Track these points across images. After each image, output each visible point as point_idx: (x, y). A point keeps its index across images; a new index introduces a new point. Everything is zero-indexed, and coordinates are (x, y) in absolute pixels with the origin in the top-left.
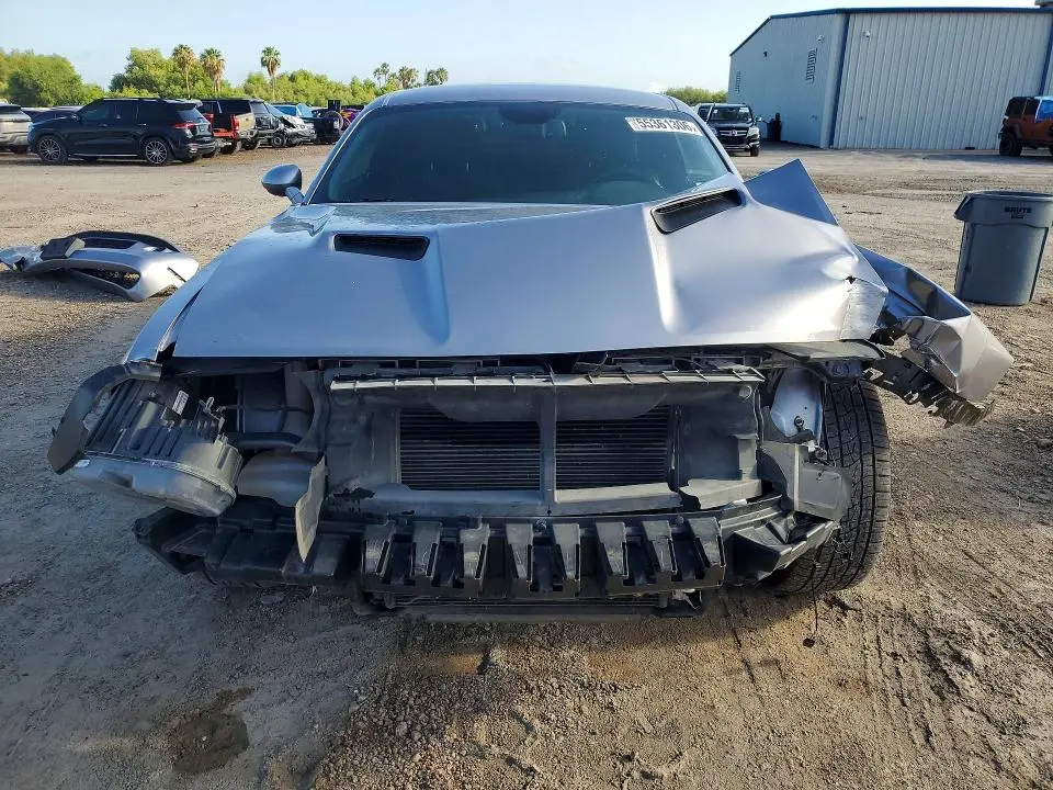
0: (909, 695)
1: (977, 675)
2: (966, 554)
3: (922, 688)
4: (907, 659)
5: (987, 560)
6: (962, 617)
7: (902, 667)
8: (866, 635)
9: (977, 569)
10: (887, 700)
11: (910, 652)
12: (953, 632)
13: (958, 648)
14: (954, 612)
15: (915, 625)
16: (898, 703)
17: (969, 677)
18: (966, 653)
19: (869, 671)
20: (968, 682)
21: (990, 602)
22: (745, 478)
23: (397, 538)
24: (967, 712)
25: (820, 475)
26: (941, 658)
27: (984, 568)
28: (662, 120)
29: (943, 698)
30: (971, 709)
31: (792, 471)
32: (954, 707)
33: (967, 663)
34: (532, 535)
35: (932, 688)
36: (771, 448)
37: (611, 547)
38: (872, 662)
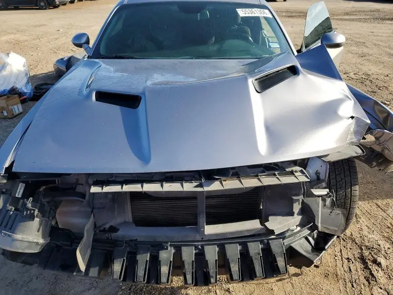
0: (355, 281)
1: (383, 270)
2: (377, 205)
3: (361, 278)
4: (354, 261)
5: (386, 208)
6: (377, 239)
7: (351, 266)
8: (336, 249)
9: (382, 213)
10: (346, 284)
11: (355, 257)
12: (373, 248)
13: (376, 257)
14: (373, 236)
15: (356, 244)
16: (351, 286)
17: (380, 271)
18: (379, 260)
19: (338, 269)
20: (379, 274)
21: (387, 230)
22: (296, 215)
23: (129, 253)
24: (379, 290)
25: (331, 212)
26: (368, 261)
27: (385, 212)
28: (254, 10)
29: (369, 283)
30: (381, 288)
31: (318, 211)
32: (374, 288)
33: (379, 264)
34: (194, 252)
35: (365, 278)
36: (308, 200)
37: (233, 261)
38: (339, 263)
